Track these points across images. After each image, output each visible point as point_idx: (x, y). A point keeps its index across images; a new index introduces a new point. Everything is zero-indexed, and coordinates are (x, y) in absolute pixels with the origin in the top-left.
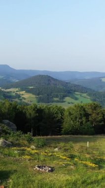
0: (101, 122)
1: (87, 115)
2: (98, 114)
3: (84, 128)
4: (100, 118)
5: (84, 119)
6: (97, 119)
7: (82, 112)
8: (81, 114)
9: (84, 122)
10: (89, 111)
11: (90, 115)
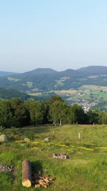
0: (24, 116)
1: (13, 110)
2: (21, 109)
3: (11, 122)
4: (24, 112)
5: (10, 114)
6: (22, 114)
7: (9, 108)
8: (8, 110)
9: (10, 117)
10: (14, 106)
11: (15, 110)
